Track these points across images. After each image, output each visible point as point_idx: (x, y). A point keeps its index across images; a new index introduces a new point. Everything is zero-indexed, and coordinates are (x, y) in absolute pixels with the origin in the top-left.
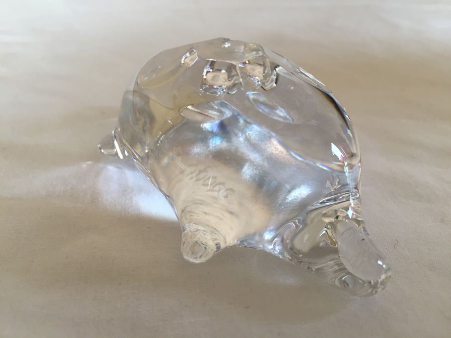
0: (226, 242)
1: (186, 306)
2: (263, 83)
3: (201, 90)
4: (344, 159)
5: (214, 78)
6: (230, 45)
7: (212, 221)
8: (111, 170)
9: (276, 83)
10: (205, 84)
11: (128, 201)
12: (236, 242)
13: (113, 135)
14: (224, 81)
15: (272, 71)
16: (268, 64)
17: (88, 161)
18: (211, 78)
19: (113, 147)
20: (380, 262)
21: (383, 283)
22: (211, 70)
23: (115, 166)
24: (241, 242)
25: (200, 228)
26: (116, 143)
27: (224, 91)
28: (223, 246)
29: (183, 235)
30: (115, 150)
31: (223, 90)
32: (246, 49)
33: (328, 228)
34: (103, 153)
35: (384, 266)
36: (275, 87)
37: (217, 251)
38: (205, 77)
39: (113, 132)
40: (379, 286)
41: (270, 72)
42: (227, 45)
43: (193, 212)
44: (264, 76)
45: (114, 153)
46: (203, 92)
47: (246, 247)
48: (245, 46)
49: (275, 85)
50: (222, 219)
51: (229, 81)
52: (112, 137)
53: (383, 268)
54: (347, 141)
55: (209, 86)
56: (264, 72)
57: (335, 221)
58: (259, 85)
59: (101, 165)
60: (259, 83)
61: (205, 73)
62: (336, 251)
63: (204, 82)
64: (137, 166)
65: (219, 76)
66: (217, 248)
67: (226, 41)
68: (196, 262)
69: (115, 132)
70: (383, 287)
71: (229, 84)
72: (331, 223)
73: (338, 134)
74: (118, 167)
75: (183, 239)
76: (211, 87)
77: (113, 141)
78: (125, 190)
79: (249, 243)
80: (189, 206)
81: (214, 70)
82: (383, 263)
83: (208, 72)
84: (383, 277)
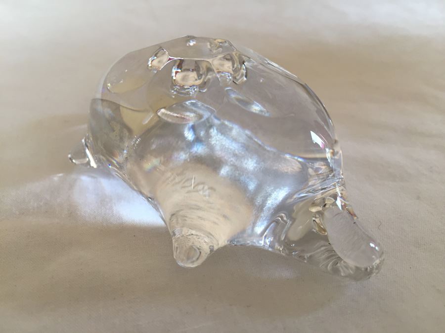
0: (218, 244)
1: (187, 313)
2: (235, 78)
3: (173, 91)
4: (325, 146)
5: (184, 79)
6: (195, 43)
7: (207, 225)
8: (85, 180)
9: (246, 77)
10: (175, 86)
11: (108, 211)
12: (226, 243)
13: (84, 144)
14: (194, 80)
15: (241, 66)
16: (236, 58)
17: (60, 173)
18: (180, 78)
19: (85, 156)
20: (372, 245)
21: (378, 267)
22: (179, 70)
23: (89, 176)
24: (231, 242)
25: (194, 232)
26: (87, 151)
27: (196, 90)
28: (216, 248)
29: (173, 241)
30: (88, 159)
31: (194, 89)
32: (212, 45)
33: (316, 218)
34: (75, 164)
35: (377, 248)
36: (246, 81)
37: (211, 253)
38: (174, 78)
39: (83, 141)
40: (374, 271)
41: (239, 67)
42: (192, 43)
43: (186, 217)
44: (233, 71)
45: (85, 162)
46: (175, 93)
47: (236, 245)
48: (211, 44)
49: (245, 79)
50: (217, 224)
51: (199, 79)
52: (83, 146)
53: (376, 250)
54: (325, 127)
55: (180, 86)
56: (233, 67)
57: (322, 209)
58: (230, 80)
59: (74, 176)
60: (230, 77)
61: (174, 74)
62: (326, 238)
63: (174, 83)
64: (114, 173)
65: (188, 76)
66: (211, 251)
67: (191, 39)
68: (192, 266)
69: (85, 140)
70: (377, 271)
71: (199, 82)
72: (319, 212)
73: (316, 122)
74: (92, 177)
75: (175, 245)
76: (182, 87)
77: (85, 150)
78: (104, 200)
79: (238, 242)
80: (182, 210)
81: (183, 69)
82: (376, 246)
83: (176, 73)
84: (378, 261)
